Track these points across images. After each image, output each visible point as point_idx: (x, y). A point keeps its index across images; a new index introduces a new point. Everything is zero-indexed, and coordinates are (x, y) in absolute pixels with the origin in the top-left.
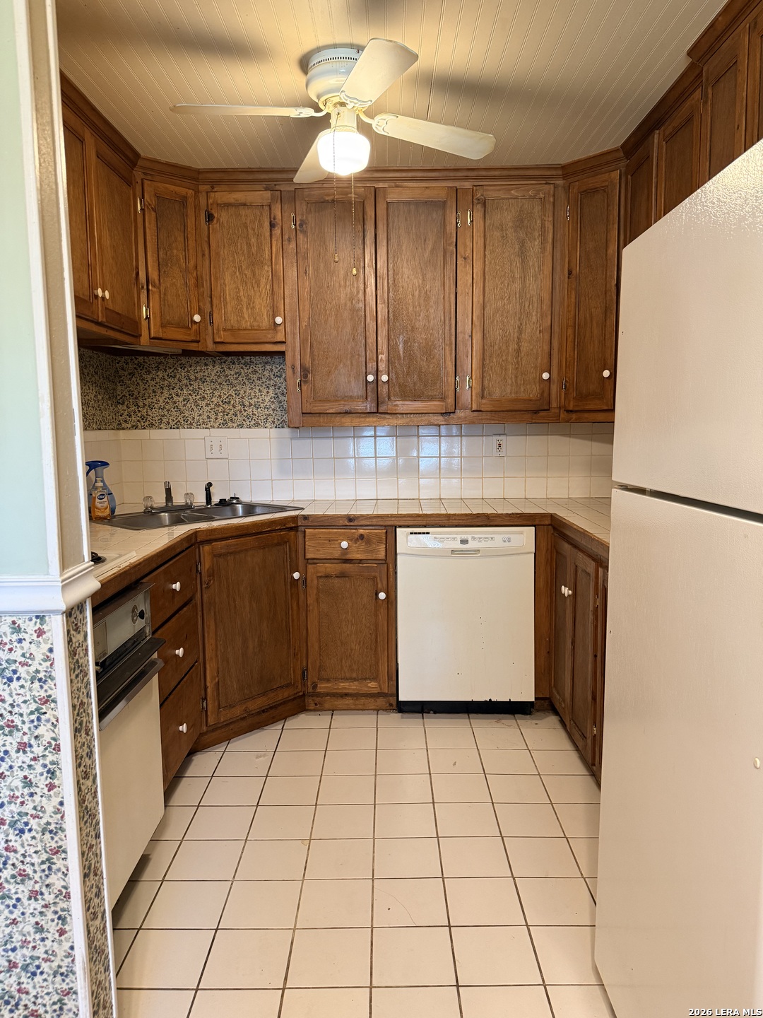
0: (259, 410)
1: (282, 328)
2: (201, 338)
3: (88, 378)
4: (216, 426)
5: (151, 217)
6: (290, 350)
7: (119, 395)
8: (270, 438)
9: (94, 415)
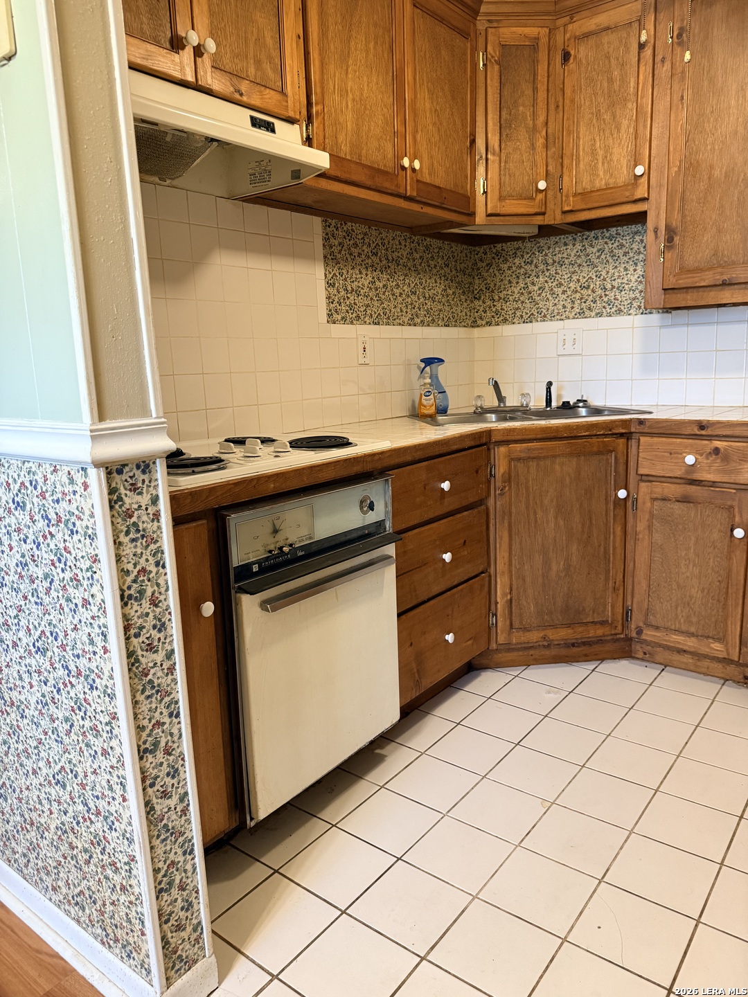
0: (623, 293)
1: (644, 180)
2: (548, 209)
3: (435, 271)
4: (571, 317)
5: (494, 71)
6: (654, 208)
7: (476, 289)
8: (633, 328)
9: (441, 310)
